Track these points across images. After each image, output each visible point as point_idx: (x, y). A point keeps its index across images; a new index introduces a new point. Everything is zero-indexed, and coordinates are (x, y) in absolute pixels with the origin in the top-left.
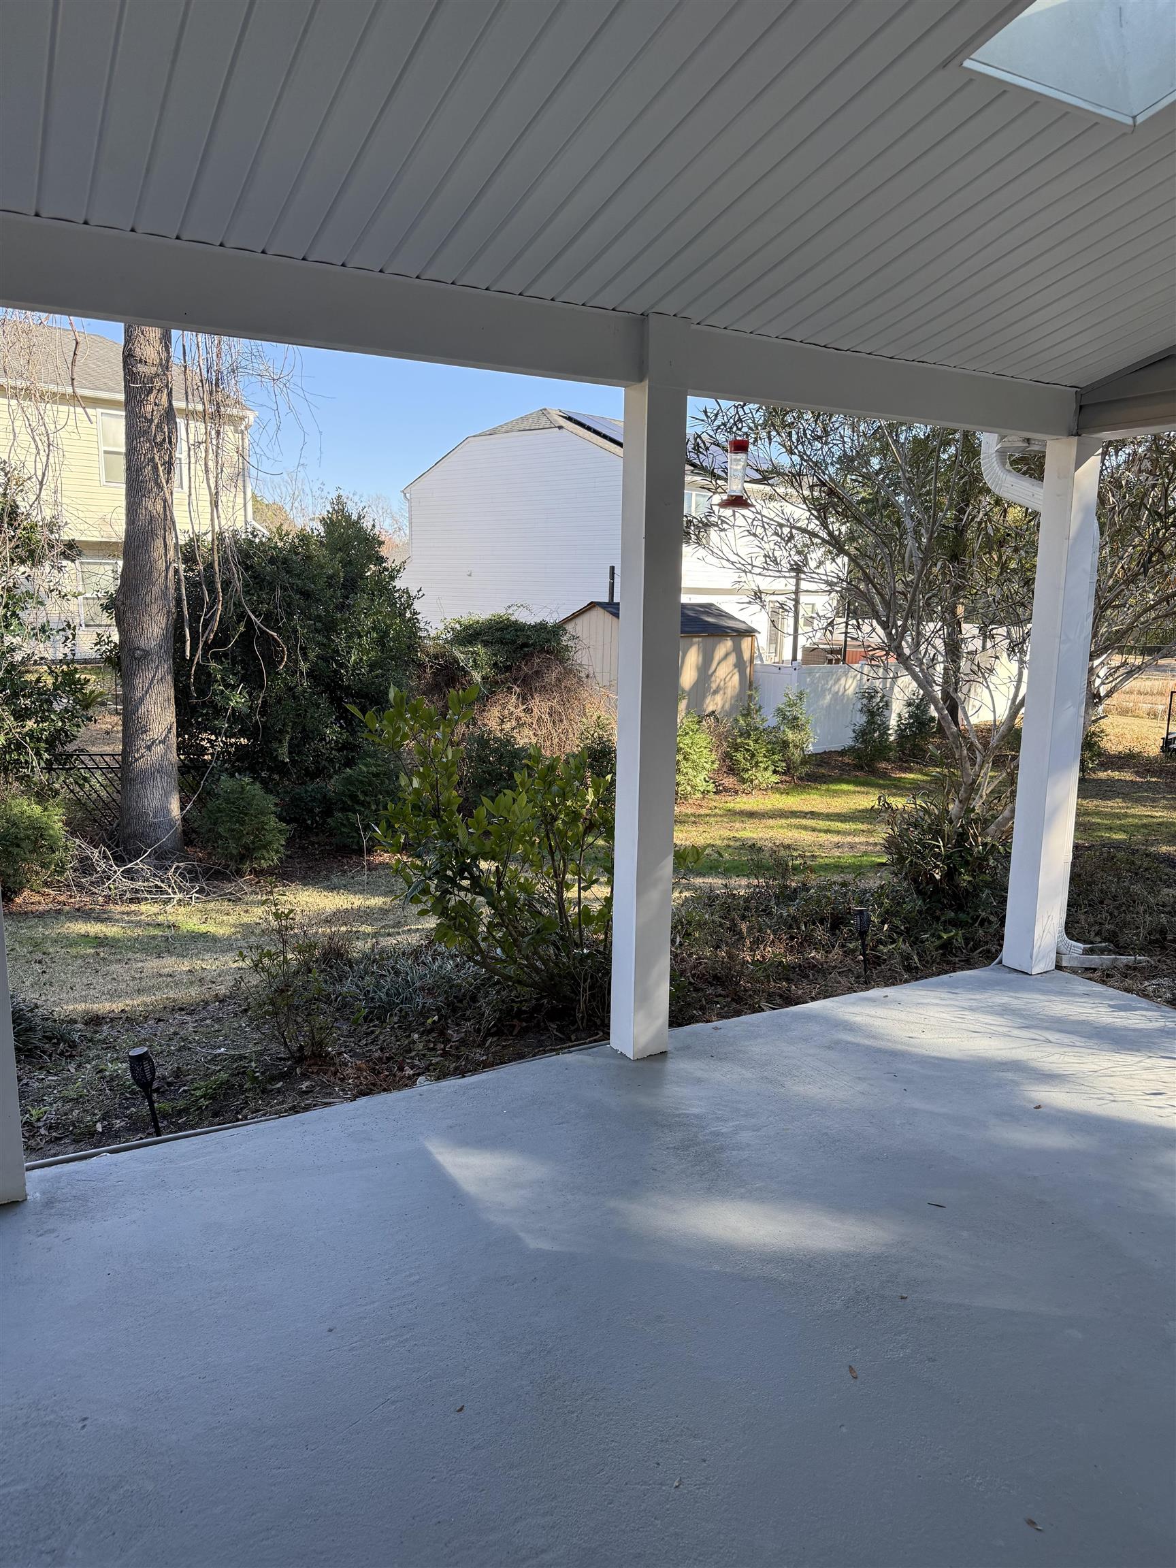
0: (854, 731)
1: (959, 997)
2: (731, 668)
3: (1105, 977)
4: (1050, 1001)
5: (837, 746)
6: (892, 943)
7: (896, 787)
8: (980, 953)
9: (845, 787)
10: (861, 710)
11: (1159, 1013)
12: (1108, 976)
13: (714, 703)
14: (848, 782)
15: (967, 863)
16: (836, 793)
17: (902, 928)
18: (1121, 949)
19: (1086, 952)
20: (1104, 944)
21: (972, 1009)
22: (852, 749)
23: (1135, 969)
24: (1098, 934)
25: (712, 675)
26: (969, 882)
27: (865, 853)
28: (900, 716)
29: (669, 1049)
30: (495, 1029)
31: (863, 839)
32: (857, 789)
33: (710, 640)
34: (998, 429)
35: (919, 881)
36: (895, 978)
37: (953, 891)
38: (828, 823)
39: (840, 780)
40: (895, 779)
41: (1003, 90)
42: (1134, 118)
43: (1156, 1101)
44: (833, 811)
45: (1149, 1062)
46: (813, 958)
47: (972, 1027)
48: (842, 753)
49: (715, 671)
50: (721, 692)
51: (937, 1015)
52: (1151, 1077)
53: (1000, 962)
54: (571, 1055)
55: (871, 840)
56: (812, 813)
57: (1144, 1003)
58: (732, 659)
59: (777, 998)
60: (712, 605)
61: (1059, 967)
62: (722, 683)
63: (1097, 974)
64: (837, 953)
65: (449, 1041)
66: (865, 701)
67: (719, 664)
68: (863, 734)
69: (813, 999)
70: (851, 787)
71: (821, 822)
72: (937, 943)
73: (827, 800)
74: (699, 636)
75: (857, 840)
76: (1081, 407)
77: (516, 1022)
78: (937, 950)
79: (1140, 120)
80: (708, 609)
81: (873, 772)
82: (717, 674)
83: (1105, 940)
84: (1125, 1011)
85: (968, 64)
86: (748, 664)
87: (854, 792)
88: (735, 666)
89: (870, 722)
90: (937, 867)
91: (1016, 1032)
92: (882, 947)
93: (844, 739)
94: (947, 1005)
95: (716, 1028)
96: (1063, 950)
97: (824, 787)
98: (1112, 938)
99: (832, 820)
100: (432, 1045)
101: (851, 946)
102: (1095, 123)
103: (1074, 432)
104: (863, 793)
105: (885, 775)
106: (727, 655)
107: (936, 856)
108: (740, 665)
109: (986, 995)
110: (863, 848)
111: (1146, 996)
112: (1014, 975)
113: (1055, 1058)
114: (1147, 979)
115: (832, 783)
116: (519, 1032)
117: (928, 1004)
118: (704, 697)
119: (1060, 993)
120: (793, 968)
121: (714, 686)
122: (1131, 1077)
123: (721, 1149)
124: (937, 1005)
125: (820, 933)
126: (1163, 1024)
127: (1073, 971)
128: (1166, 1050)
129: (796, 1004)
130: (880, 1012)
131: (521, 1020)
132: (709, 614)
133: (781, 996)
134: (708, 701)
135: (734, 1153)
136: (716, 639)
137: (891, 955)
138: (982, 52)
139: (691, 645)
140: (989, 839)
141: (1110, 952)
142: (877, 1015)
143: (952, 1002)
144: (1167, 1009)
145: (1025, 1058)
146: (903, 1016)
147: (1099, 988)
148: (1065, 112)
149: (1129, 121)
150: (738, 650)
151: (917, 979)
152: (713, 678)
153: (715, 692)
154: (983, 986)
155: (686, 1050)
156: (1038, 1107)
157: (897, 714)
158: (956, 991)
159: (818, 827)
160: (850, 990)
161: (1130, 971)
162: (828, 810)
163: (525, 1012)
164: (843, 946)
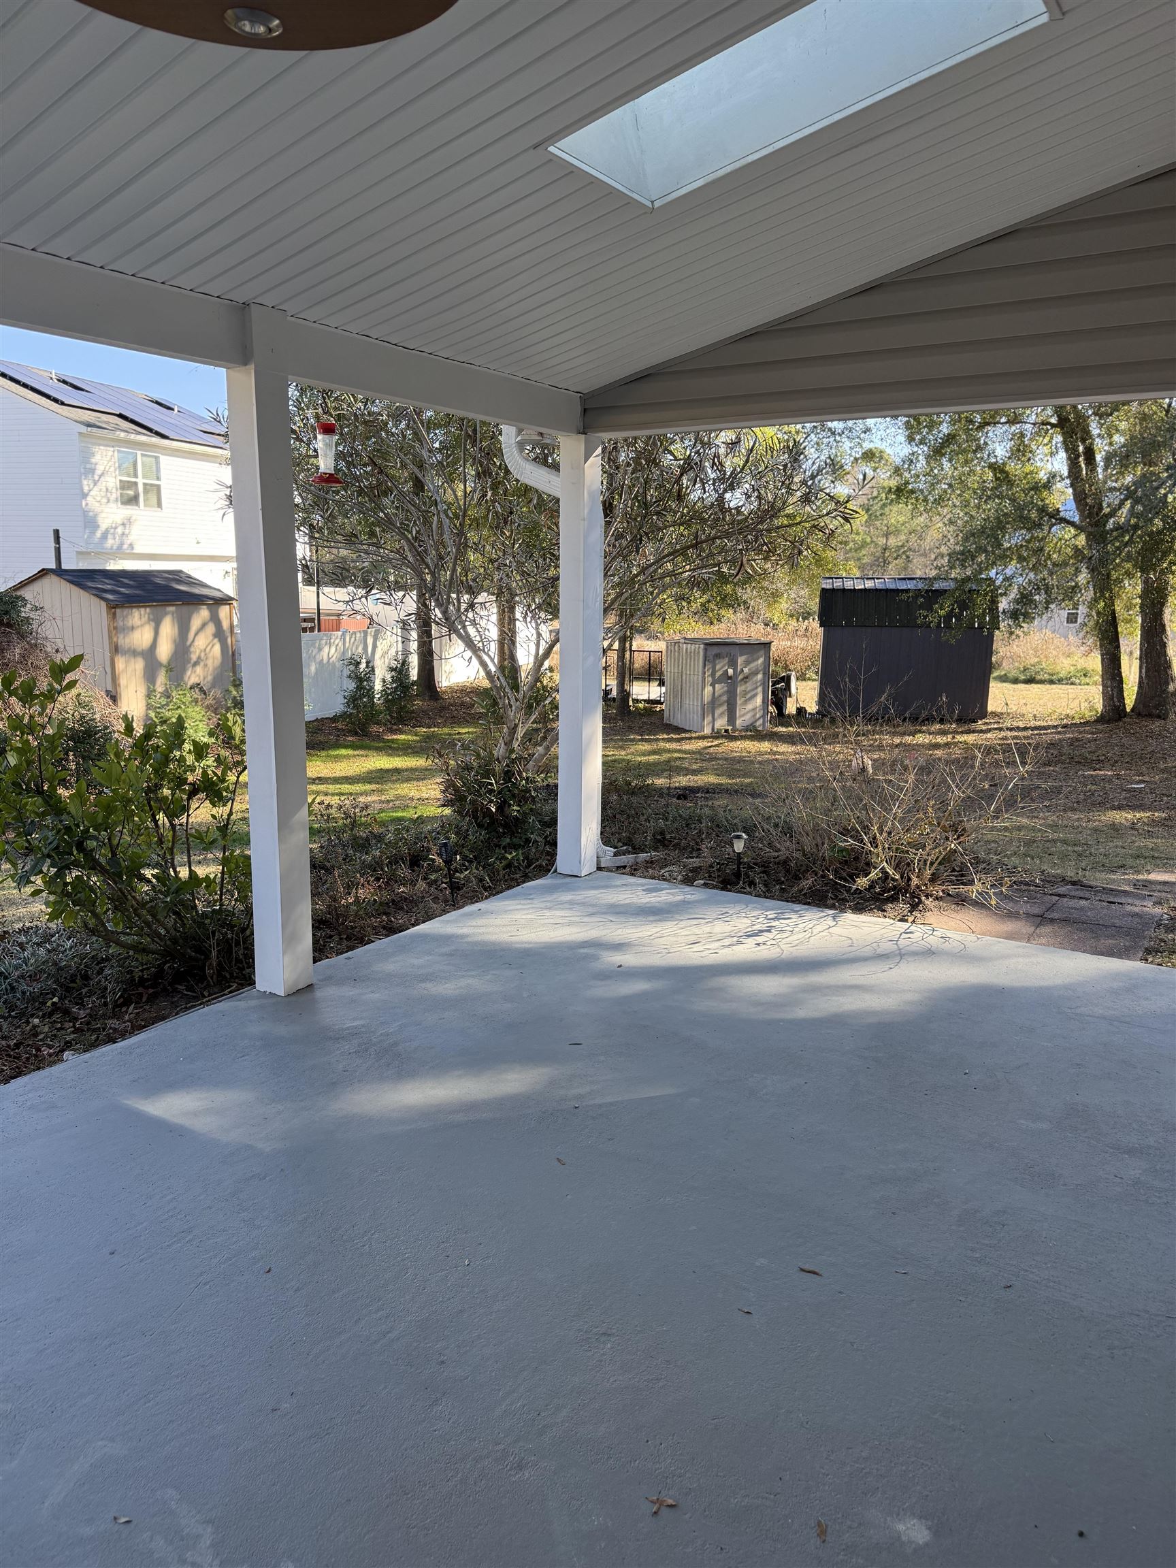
0: (345, 698)
1: (535, 901)
2: (211, 638)
3: (634, 871)
4: (602, 893)
5: (329, 713)
6: (466, 870)
7: (390, 747)
8: (534, 868)
9: (343, 752)
10: (349, 677)
11: (677, 890)
12: (635, 870)
13: (194, 676)
14: (346, 747)
15: (514, 796)
16: (337, 758)
17: (471, 856)
18: (636, 850)
19: (615, 855)
20: (625, 848)
21: (547, 908)
22: (344, 715)
23: (652, 862)
24: (619, 840)
25: (190, 646)
26: (518, 811)
27: (382, 811)
28: (384, 681)
29: (314, 981)
30: (122, 1000)
31: (375, 798)
32: (356, 752)
33: (185, 609)
34: (516, 423)
35: (478, 815)
36: (477, 896)
37: (505, 821)
38: (338, 786)
39: (337, 746)
40: (388, 741)
41: (571, 172)
42: (652, 202)
43: (696, 948)
44: (338, 774)
45: (682, 924)
46: (403, 892)
47: (552, 921)
48: (334, 719)
49: (193, 641)
50: (202, 664)
51: (524, 917)
52: (689, 933)
53: (556, 871)
54: (221, 1004)
55: (383, 798)
56: (319, 779)
57: (665, 884)
58: (211, 628)
59: (382, 930)
60: (181, 571)
61: (599, 869)
62: (203, 654)
63: (628, 869)
64: (421, 885)
65: (76, 1019)
66: (352, 668)
67: (196, 634)
68: (353, 700)
69: (413, 925)
70: (350, 752)
71: (331, 786)
72: (504, 863)
73: (330, 765)
74: (173, 605)
75: (369, 799)
76: (585, 410)
77: (141, 990)
78: (504, 869)
79: (657, 204)
80: (177, 575)
81: (367, 734)
82: (196, 643)
83: (625, 844)
84: (656, 891)
85: (551, 149)
86: (229, 634)
87: (354, 756)
88: (215, 636)
89: (360, 688)
90: (491, 801)
91: (586, 919)
92: (458, 874)
93: (335, 705)
94: (528, 909)
95: (348, 958)
96: (601, 854)
97: (324, 753)
98: (629, 842)
99: (341, 783)
100: (59, 1025)
101: (433, 877)
102: (629, 202)
103: (581, 431)
104: (362, 756)
105: (378, 738)
106: (204, 625)
107: (491, 791)
108: (219, 634)
109: (555, 896)
110: (378, 806)
111: (665, 880)
112: (568, 880)
113: (619, 932)
114: (662, 868)
115: (330, 749)
116: (148, 998)
117: (514, 910)
118: (184, 670)
119: (606, 887)
120: (387, 903)
121: (194, 657)
122: (674, 935)
123: (395, 1044)
124: (521, 909)
125: (403, 871)
126: (682, 897)
127: (609, 870)
128: (691, 914)
129: (400, 932)
130: (479, 922)
131: (147, 988)
132: (179, 582)
133: (384, 928)
134: (189, 673)
135: (407, 1044)
136: (191, 607)
137: (468, 879)
138: (562, 144)
139: (166, 614)
140: (530, 775)
141: (629, 853)
142: (478, 924)
143: (530, 906)
144: (682, 886)
145: (598, 936)
146: (498, 921)
147: (632, 880)
148: (611, 192)
149: (649, 205)
150: (215, 619)
151: (494, 895)
152: (192, 649)
153: (196, 664)
154: (552, 889)
155: (328, 980)
156: (620, 966)
157: (381, 679)
158: (531, 897)
159: (330, 791)
160: (444, 912)
161: (649, 864)
162: (334, 775)
163: (148, 980)
164: (425, 879)
